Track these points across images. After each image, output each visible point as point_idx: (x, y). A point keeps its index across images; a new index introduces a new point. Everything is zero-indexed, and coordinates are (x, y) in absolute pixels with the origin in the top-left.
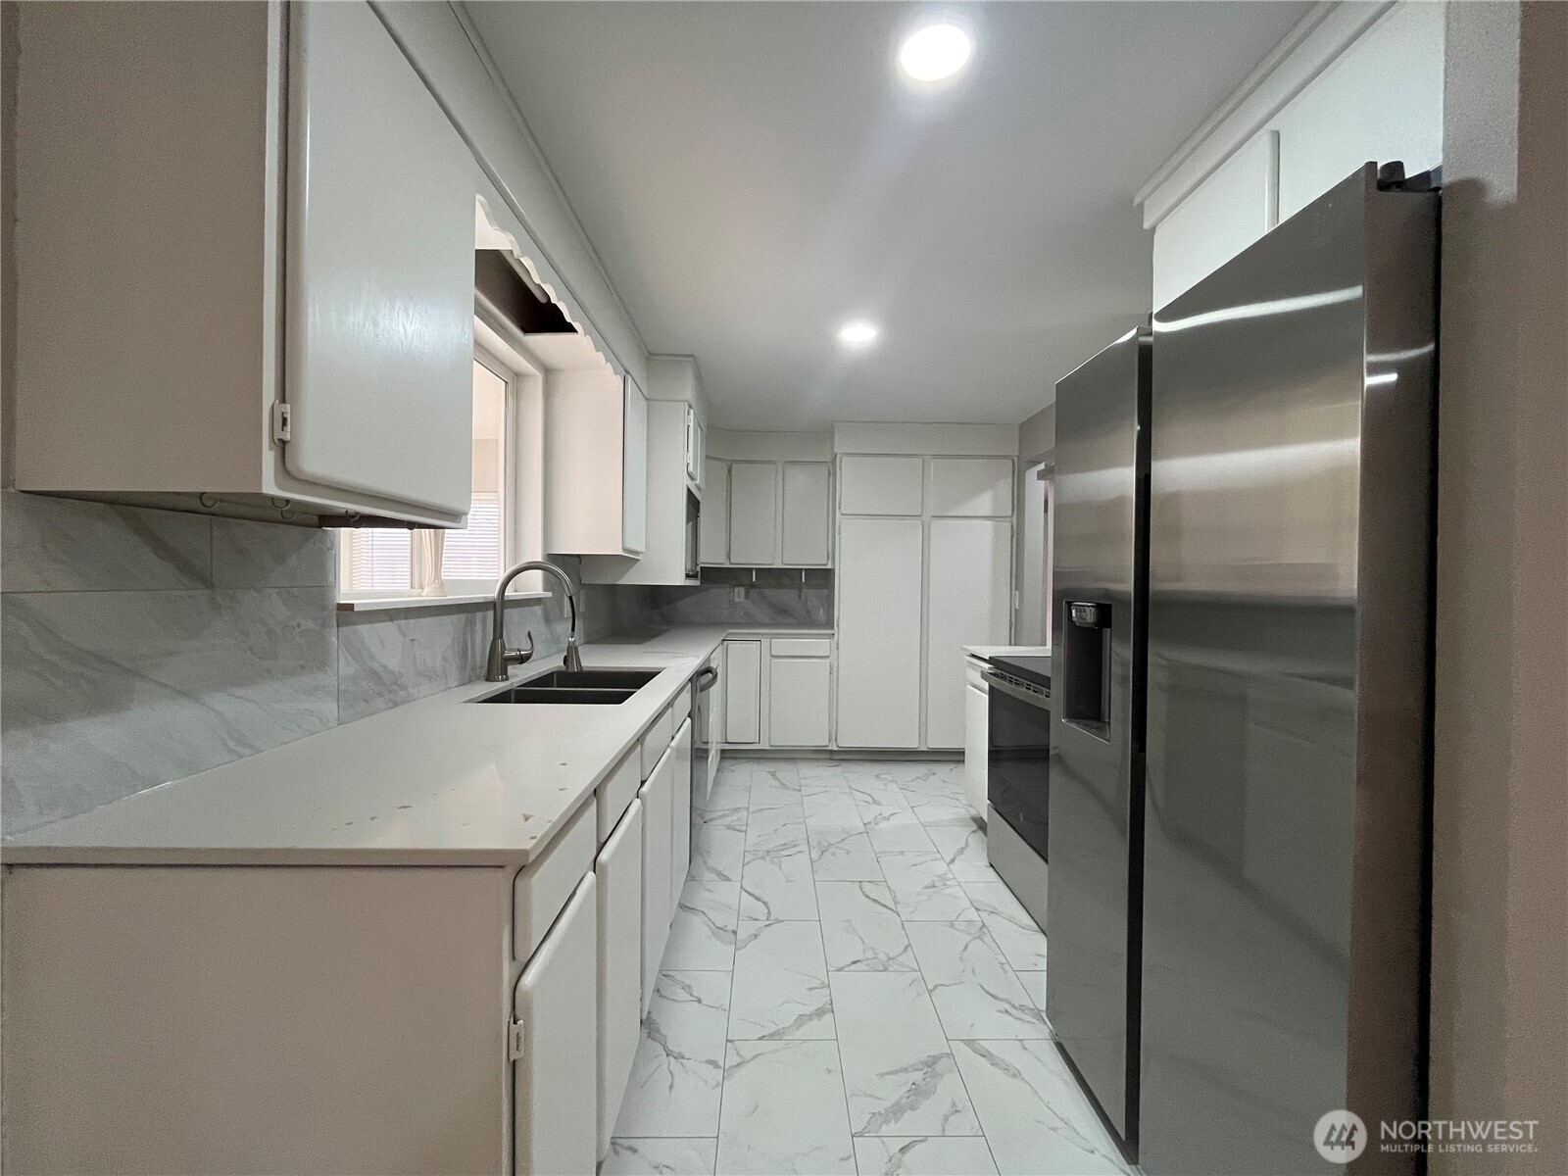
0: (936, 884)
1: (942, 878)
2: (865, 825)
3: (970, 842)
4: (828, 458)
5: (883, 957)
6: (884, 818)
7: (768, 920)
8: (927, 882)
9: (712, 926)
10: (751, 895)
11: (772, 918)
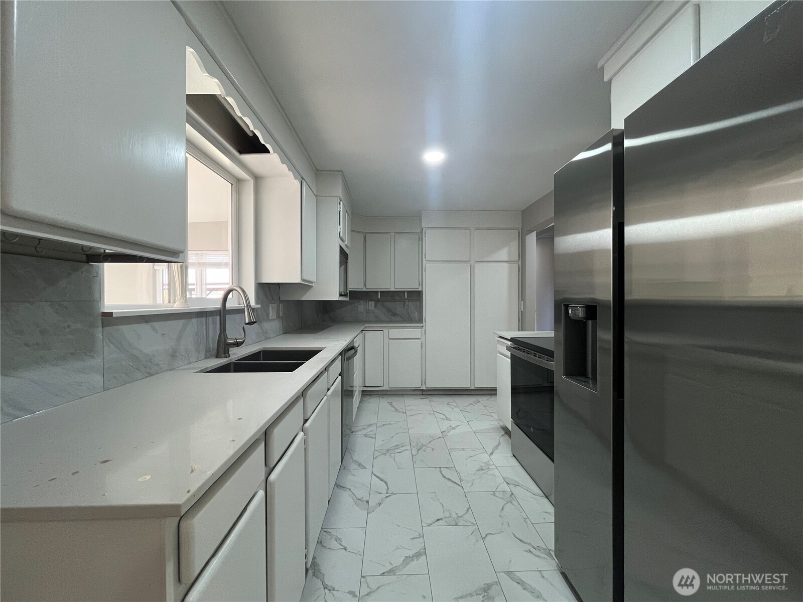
0: (484, 468)
1: (486, 463)
2: (442, 432)
3: (501, 442)
4: (419, 231)
5: (454, 516)
6: (453, 428)
7: (387, 493)
8: (478, 467)
9: (354, 498)
10: (378, 477)
11: (390, 492)
